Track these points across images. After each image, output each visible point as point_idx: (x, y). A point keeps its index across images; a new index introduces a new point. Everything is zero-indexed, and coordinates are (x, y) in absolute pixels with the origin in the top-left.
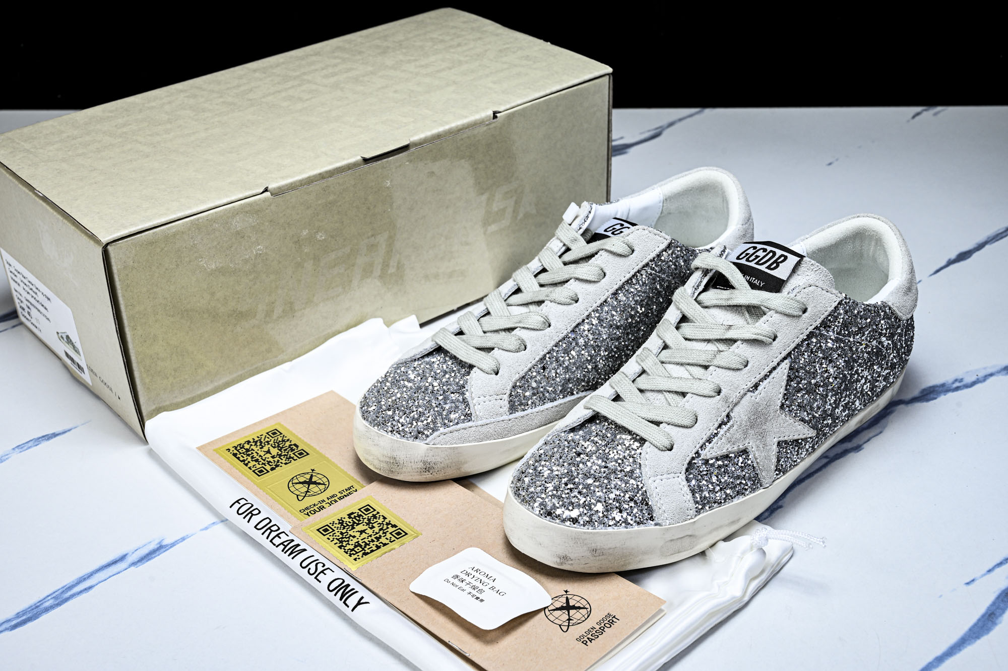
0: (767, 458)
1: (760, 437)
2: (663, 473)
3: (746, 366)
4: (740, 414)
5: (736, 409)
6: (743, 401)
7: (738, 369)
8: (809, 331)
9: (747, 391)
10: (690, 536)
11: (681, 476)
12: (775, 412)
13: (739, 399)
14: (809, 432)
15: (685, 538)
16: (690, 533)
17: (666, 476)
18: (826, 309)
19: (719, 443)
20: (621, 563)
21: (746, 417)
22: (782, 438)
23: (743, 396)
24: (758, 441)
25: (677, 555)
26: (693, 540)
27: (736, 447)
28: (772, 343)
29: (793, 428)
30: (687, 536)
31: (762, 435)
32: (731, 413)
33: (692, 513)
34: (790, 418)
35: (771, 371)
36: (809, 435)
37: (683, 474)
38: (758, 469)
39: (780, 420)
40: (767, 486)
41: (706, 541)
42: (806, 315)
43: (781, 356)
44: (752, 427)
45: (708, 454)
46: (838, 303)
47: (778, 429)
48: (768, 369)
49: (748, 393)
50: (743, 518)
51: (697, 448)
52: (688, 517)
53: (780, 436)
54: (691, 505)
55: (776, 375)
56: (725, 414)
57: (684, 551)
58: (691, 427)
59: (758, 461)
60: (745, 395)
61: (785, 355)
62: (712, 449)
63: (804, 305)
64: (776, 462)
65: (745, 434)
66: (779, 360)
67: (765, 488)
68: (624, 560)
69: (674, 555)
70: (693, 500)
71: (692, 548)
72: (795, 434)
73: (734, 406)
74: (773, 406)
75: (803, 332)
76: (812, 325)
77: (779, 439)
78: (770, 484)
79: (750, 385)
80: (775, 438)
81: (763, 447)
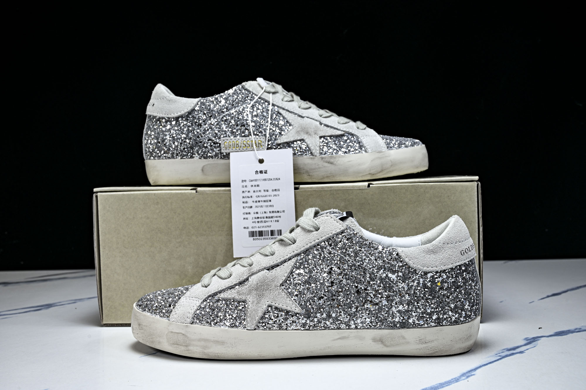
0: (256, 311)
1: (258, 297)
2: (193, 297)
3: (272, 255)
4: (253, 280)
5: (253, 277)
6: (260, 274)
7: (267, 256)
8: (316, 243)
9: (265, 268)
10: (183, 335)
11: (201, 301)
12: (276, 286)
13: (257, 272)
14: (296, 308)
15: (180, 334)
16: (183, 333)
17: (194, 298)
18: (331, 232)
19: (232, 291)
20: (151, 339)
21: (256, 283)
22: (273, 304)
23: (261, 270)
24: (255, 299)
25: (177, 346)
26: (186, 339)
27: (240, 297)
28: (291, 245)
29: (284, 300)
30: (181, 333)
31: (260, 296)
32: (249, 278)
33: (189, 320)
34: (285, 294)
35: (285, 261)
36: (295, 311)
37: (202, 301)
38: (247, 316)
39: (277, 292)
40: (249, 328)
41: (197, 346)
42: (316, 232)
43: (293, 254)
44: (256, 289)
45: (222, 295)
46: (342, 230)
47: (273, 297)
48: (282, 259)
49: (265, 270)
50: (226, 343)
51: (218, 290)
52: (185, 322)
53: (272, 302)
54: (191, 316)
55: (286, 264)
56: (245, 277)
57: (181, 345)
58: (225, 279)
59: (249, 310)
60: (262, 270)
61: (296, 253)
62: (226, 293)
63: (317, 225)
64: (261, 316)
65: (250, 292)
66: (291, 256)
67: (247, 330)
68: (151, 337)
69: (175, 345)
70: (194, 314)
71: (187, 346)
72: (284, 305)
73: (253, 274)
74: (276, 282)
75: (311, 242)
76: (318, 239)
77: (271, 303)
78: (252, 329)
79: (268, 266)
80: (268, 302)
81: (256, 303)
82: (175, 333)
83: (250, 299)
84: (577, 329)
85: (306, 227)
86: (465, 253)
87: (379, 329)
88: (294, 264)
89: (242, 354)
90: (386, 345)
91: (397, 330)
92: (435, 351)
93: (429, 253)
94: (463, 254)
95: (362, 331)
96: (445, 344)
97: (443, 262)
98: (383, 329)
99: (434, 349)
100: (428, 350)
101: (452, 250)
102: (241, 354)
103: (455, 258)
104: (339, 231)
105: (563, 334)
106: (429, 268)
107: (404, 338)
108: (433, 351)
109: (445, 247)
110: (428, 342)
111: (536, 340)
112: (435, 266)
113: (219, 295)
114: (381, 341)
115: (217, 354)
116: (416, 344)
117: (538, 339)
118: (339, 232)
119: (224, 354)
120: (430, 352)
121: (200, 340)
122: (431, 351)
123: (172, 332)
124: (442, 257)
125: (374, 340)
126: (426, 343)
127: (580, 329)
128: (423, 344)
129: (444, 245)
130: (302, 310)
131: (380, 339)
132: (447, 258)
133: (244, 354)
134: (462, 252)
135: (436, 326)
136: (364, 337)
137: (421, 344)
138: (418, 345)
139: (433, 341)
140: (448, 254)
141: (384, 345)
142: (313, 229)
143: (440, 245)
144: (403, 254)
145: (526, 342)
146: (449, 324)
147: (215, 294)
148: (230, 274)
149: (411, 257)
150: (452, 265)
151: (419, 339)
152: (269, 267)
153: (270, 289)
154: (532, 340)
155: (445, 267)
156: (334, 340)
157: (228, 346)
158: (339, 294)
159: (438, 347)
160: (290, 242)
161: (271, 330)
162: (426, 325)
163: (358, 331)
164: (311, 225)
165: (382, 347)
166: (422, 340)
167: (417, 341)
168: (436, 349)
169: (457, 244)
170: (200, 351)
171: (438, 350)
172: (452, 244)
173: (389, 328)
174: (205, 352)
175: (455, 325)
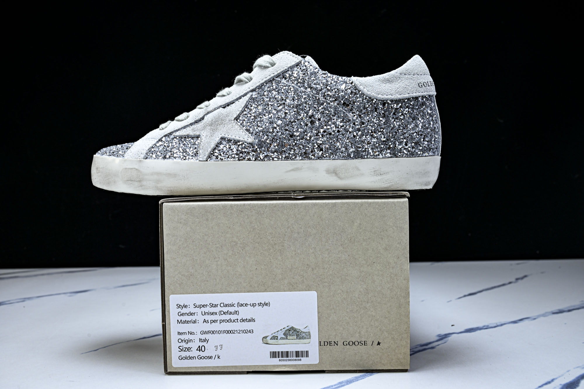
0: (209, 143)
1: (211, 131)
4: (209, 117)
5: (208, 115)
6: (215, 112)
8: (272, 78)
9: (220, 106)
10: (137, 169)
11: (156, 141)
12: (229, 120)
13: (213, 110)
14: (249, 139)
15: (134, 170)
16: (137, 167)
17: (150, 139)
18: (287, 65)
19: (188, 129)
20: (107, 181)
21: (211, 120)
22: (226, 136)
23: (216, 109)
24: (209, 133)
25: (131, 182)
26: (139, 174)
27: (195, 133)
28: (248, 83)
29: (237, 132)
30: (135, 168)
31: (214, 131)
32: (205, 117)
33: (143, 156)
34: (238, 126)
35: (240, 98)
36: (248, 141)
37: (158, 140)
38: (199, 148)
39: (231, 125)
40: (201, 159)
41: (150, 180)
42: (272, 67)
43: (249, 90)
44: (211, 125)
45: (177, 134)
46: (297, 63)
47: (226, 130)
48: (238, 96)
49: (221, 108)
50: (179, 175)
51: (174, 130)
52: (139, 158)
53: (225, 134)
54: (145, 152)
55: (240, 100)
56: (201, 116)
57: (134, 181)
58: (182, 121)
59: (202, 143)
60: (218, 108)
61: (251, 89)
62: (181, 131)
63: (273, 61)
64: (214, 147)
65: (204, 128)
66: (246, 92)
67: (200, 161)
68: (107, 178)
69: (129, 181)
70: (148, 150)
71: (140, 181)
72: (236, 136)
73: (208, 113)
74: (230, 117)
75: (267, 77)
76: (274, 74)
77: (224, 136)
78: (204, 160)
79: (224, 103)
80: (221, 134)
81: (209, 137)
82: (129, 168)
83: (203, 134)
84: (485, 326)
85: (263, 63)
86: (423, 86)
87: (332, 160)
88: (249, 98)
89: (195, 186)
90: (340, 177)
91: (351, 160)
92: (390, 184)
93: (385, 82)
94: (421, 87)
95: (316, 162)
96: (401, 177)
97: (399, 91)
98: (337, 159)
99: (389, 182)
100: (383, 182)
101: (409, 81)
102: (193, 187)
103: (412, 88)
104: (294, 63)
105: (472, 331)
106: (384, 96)
107: (358, 169)
108: (389, 184)
109: (402, 78)
110: (383, 174)
111: (447, 336)
112: (390, 94)
113: (174, 134)
114: (334, 172)
115: (170, 188)
116: (371, 176)
117: (449, 335)
118: (294, 65)
119: (177, 188)
120: (385, 185)
121: (152, 174)
122: (387, 184)
123: (126, 168)
124: (398, 86)
125: (328, 172)
126: (381, 174)
127: (488, 326)
128: (378, 176)
129: (401, 75)
130: (255, 140)
131: (334, 171)
132: (403, 88)
133: (196, 188)
134: (420, 85)
135: (391, 157)
136: (318, 169)
137: (375, 176)
138: (373, 177)
139: (388, 173)
140: (404, 84)
141: (338, 177)
142: (269, 65)
143: (397, 75)
144: (358, 82)
145: (438, 338)
146: (405, 156)
147: (171, 134)
148: (188, 116)
149: (366, 85)
150: (408, 95)
151: (374, 170)
152: (225, 105)
153: (224, 123)
154: (444, 336)
155: (401, 96)
156: (287, 172)
157: (180, 179)
158: (292, 124)
159: (393, 180)
160: (247, 80)
161: (223, 161)
162: (381, 156)
163: (311, 162)
164: (267, 62)
165: (336, 179)
166: (377, 171)
167: (372, 173)
168: (391, 181)
169: (415, 76)
170: (153, 186)
171: (393, 183)
172: (409, 75)
173: (342, 158)
174: (158, 186)
175: (411, 157)
